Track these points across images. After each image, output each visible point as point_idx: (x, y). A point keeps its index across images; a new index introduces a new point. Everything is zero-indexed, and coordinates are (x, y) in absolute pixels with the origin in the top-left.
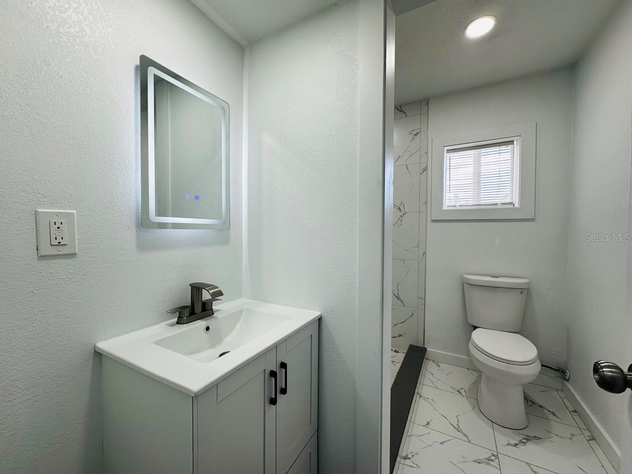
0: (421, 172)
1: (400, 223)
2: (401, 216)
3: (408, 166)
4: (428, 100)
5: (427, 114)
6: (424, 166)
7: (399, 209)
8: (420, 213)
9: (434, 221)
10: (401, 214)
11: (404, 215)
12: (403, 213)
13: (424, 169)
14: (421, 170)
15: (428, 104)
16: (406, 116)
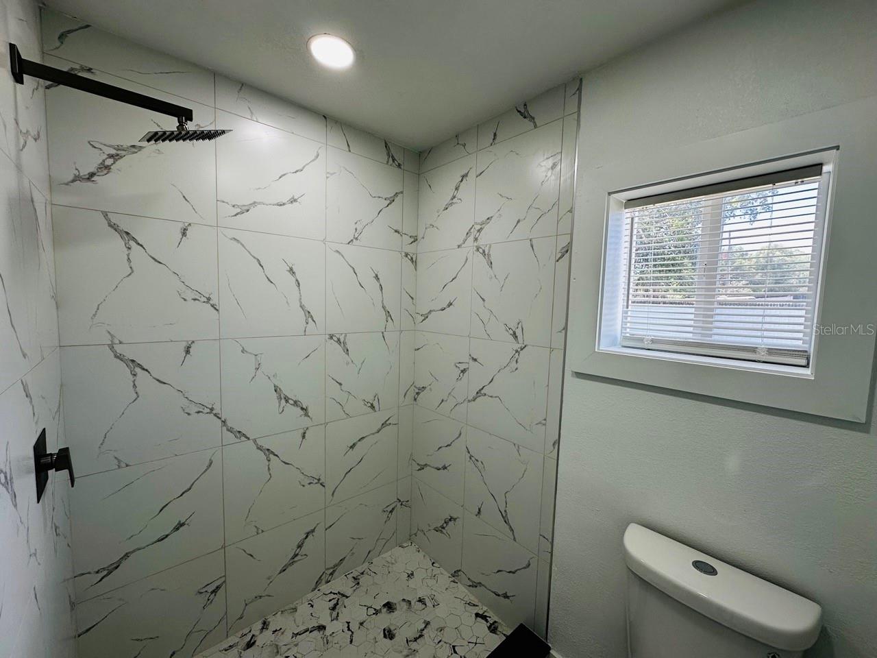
0: (559, 255)
1: (513, 365)
2: (517, 351)
3: (534, 242)
4: (581, 80)
5: (576, 115)
6: (564, 241)
7: (515, 335)
8: (552, 350)
9: (579, 375)
10: (517, 346)
11: (522, 349)
12: (520, 346)
13: (565, 250)
14: (559, 249)
15: (580, 89)
16: (536, 126)
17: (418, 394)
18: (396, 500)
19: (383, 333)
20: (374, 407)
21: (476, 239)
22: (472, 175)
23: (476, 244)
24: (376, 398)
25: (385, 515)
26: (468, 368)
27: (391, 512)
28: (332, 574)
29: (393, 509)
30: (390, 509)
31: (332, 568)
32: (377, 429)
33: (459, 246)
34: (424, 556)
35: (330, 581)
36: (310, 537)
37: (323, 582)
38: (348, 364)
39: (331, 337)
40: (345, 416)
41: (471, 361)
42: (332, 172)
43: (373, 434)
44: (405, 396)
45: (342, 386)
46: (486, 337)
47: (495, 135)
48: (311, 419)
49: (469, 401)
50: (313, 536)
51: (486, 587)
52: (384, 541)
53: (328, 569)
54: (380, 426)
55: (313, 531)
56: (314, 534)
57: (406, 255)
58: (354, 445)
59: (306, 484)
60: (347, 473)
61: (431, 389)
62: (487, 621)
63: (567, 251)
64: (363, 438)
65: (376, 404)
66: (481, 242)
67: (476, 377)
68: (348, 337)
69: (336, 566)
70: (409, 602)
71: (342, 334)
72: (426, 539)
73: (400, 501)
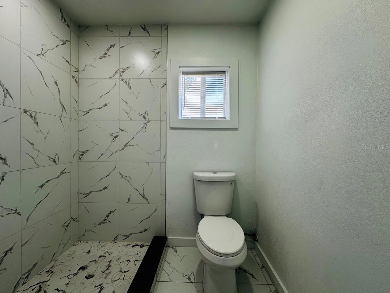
0: (162, 87)
1: (144, 129)
2: (145, 124)
3: (151, 80)
4: (167, 26)
6: (163, 81)
7: (144, 117)
8: (161, 121)
9: (172, 129)
10: (145, 122)
11: (148, 123)
12: (147, 121)
13: (164, 84)
14: (162, 84)
15: (167, 29)
16: (150, 36)
17: (82, 155)
18: (70, 218)
19: (60, 117)
20: (55, 162)
21: (121, 76)
22: (117, 46)
23: (121, 78)
24: (57, 156)
25: (64, 228)
26: (119, 135)
27: (67, 226)
28: (27, 277)
29: (69, 224)
30: (66, 224)
31: (27, 273)
32: (58, 175)
33: (110, 78)
34: (92, 242)
35: (25, 283)
36: (9, 254)
37: (21, 284)
38: (37, 132)
39: (25, 112)
40: (36, 166)
41: (120, 132)
42: (25, 5)
43: (55, 178)
44: (74, 156)
45: (34, 146)
46: (129, 119)
47: (130, 33)
48: (9, 166)
49: (120, 150)
50: (11, 253)
51: (134, 233)
52: (64, 245)
53: (24, 274)
54: (59, 173)
55: (11, 249)
56: (11, 251)
57: (73, 77)
58: (43, 185)
59: (4, 214)
60: (37, 205)
61: (93, 150)
62: (138, 246)
63: (165, 85)
64: (49, 181)
65: (56, 159)
66: (123, 77)
67: (124, 138)
68: (37, 114)
69: (31, 270)
70: (95, 260)
71: (33, 112)
72: (93, 232)
73: (72, 218)
